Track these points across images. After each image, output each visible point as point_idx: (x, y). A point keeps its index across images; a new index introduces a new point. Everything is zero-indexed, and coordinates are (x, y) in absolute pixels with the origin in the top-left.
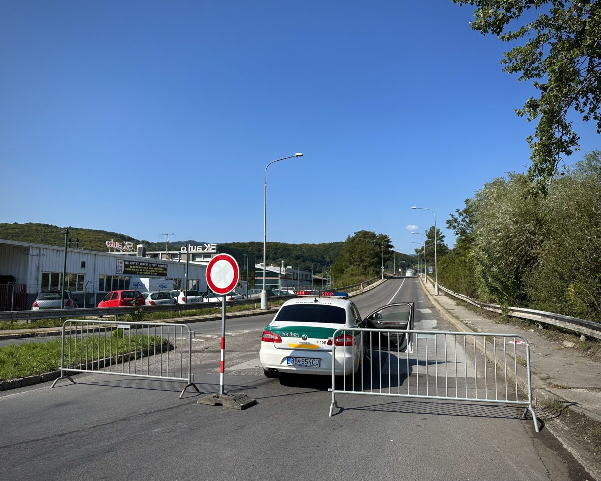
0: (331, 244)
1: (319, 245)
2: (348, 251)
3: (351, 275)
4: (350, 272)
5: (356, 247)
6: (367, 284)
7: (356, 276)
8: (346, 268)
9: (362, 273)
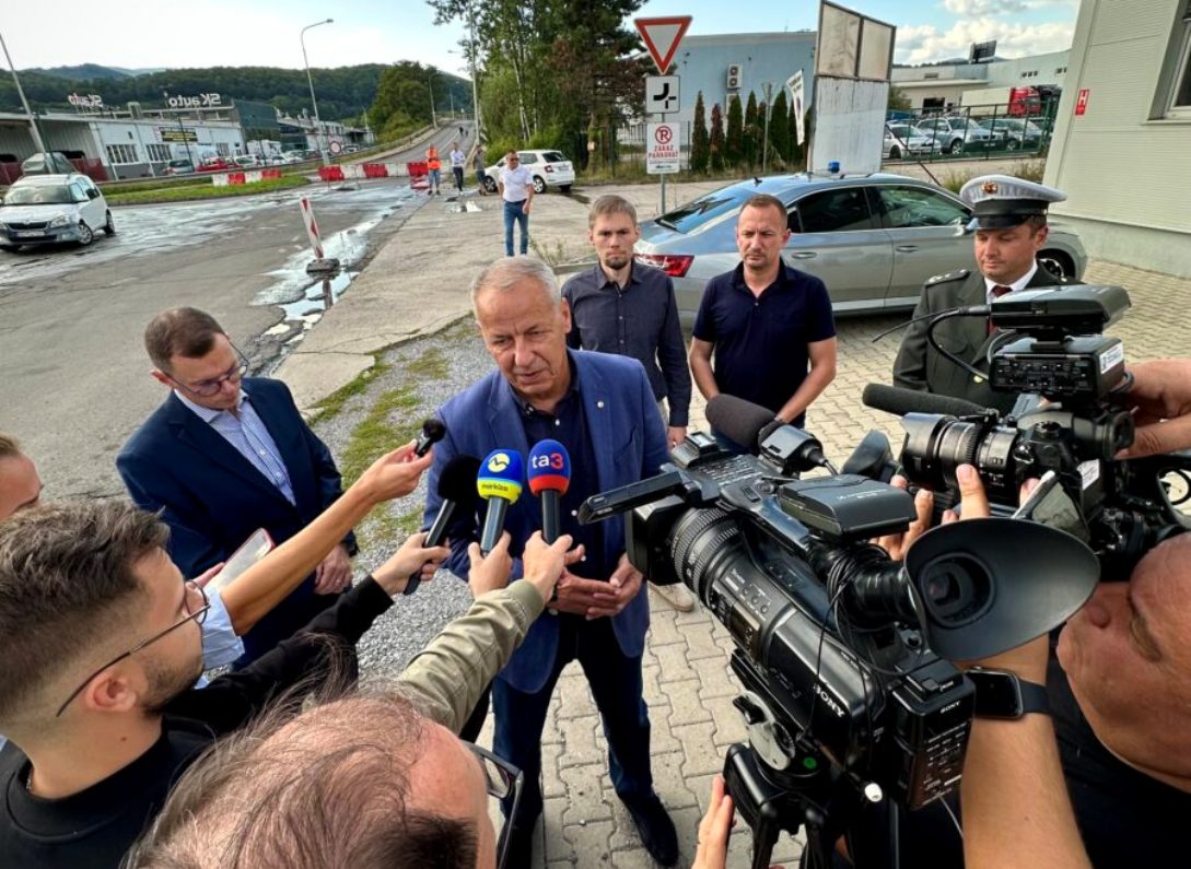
2: (388, 91)
3: (397, 126)
4: (395, 122)
5: (398, 84)
6: (417, 136)
7: (402, 125)
8: (389, 114)
9: (410, 123)
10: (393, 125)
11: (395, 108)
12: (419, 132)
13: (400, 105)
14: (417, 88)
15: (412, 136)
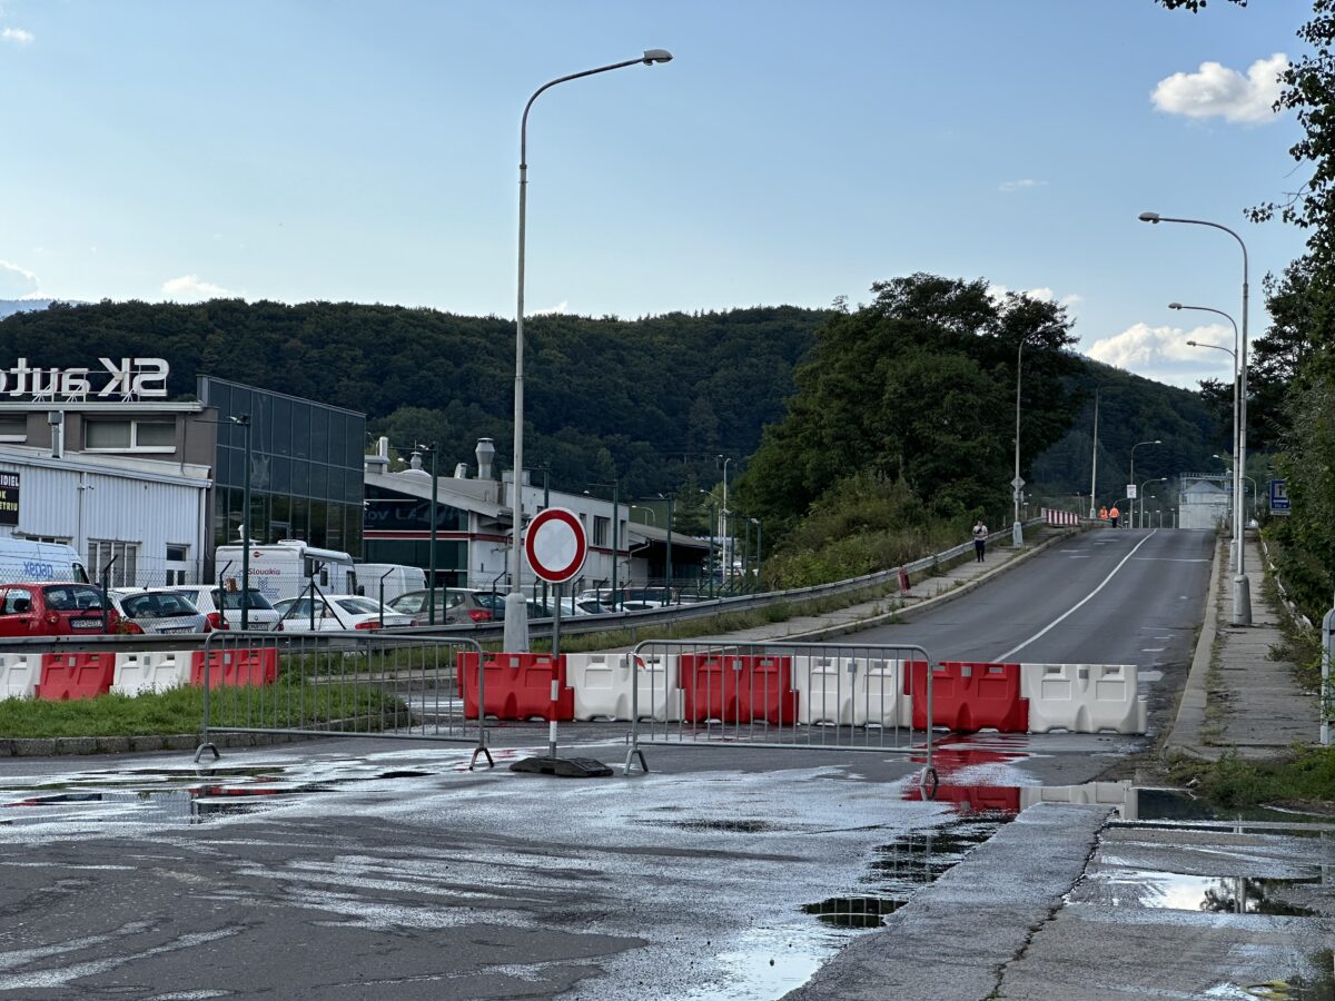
0: (724, 319)
1: (648, 325)
2: (834, 391)
3: (853, 525)
4: (847, 510)
5: (882, 363)
6: (933, 572)
7: (876, 525)
8: (825, 480)
9: (910, 517)
10: (836, 521)
11: (854, 460)
12: (945, 556)
13: (879, 448)
14: (957, 383)
15: (915, 567)
